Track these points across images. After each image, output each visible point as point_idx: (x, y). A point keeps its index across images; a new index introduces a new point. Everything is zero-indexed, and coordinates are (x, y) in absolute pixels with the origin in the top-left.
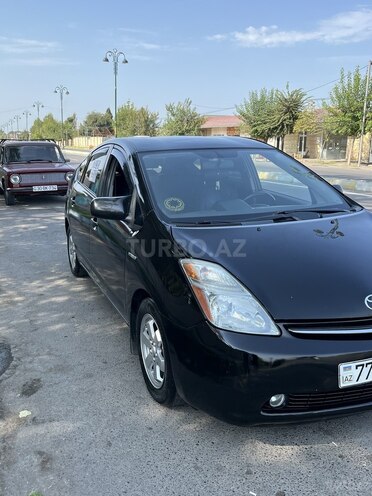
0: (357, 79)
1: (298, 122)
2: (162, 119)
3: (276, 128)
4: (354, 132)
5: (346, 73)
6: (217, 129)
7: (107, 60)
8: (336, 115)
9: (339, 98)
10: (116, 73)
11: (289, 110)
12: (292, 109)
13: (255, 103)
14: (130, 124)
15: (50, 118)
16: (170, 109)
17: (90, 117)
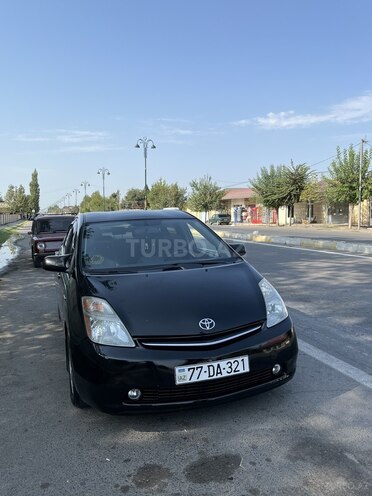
0: (352, 155)
1: (304, 192)
2: (189, 193)
3: (285, 198)
4: (353, 200)
5: (341, 150)
6: (235, 200)
7: (138, 146)
8: (335, 185)
9: (337, 171)
10: (146, 157)
11: (295, 182)
12: (298, 181)
13: (267, 177)
14: (162, 198)
15: (97, 194)
16: (194, 185)
17: (130, 193)
